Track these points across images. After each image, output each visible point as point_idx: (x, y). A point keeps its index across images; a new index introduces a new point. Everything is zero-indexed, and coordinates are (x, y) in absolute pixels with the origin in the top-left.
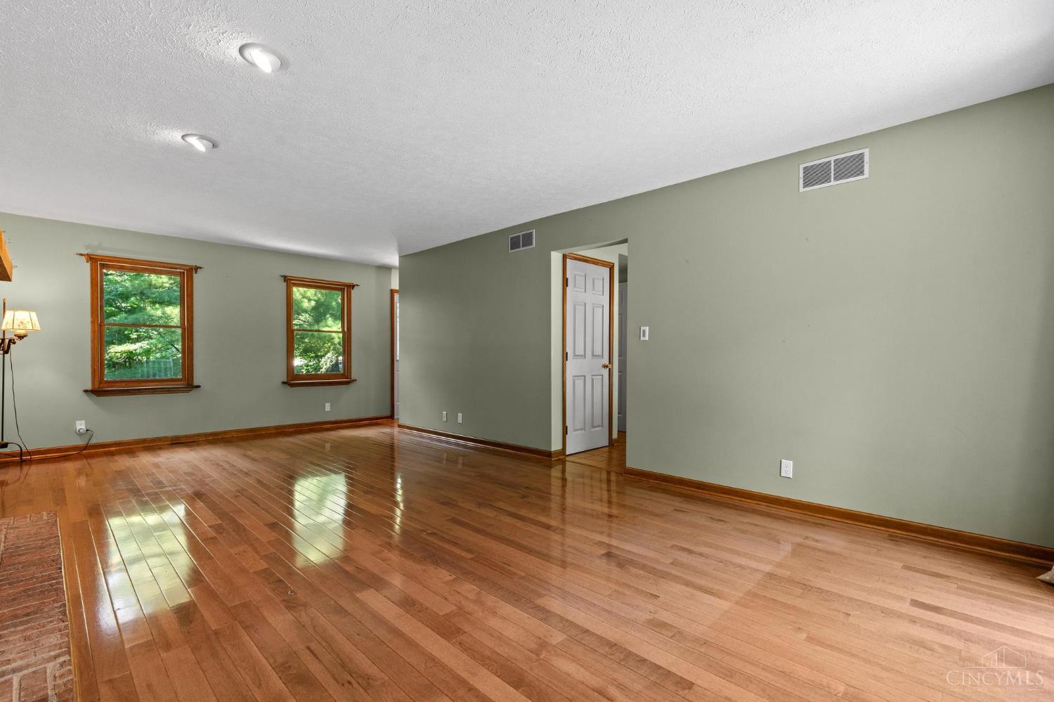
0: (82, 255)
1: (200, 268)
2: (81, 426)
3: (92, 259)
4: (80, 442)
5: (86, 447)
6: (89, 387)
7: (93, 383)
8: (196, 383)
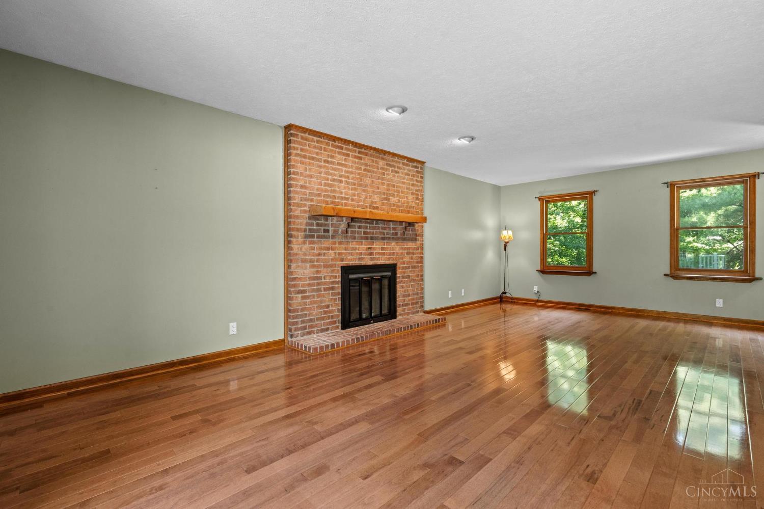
0: (536, 198)
1: (597, 191)
2: (536, 289)
3: (540, 199)
4: (535, 297)
5: (538, 301)
6: (539, 269)
7: (541, 267)
8: (594, 271)
